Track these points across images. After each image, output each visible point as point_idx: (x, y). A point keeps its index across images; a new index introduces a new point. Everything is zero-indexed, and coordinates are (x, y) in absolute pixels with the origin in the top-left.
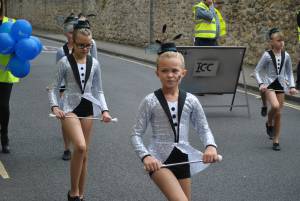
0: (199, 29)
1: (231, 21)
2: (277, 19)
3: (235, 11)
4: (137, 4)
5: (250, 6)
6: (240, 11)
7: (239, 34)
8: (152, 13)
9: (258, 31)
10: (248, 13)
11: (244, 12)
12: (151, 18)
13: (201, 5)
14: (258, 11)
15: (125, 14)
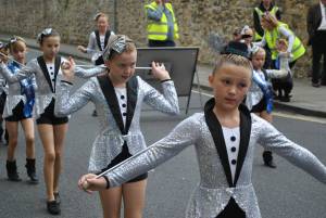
0: (150, 31)
1: (197, 20)
2: (243, 18)
3: (201, 9)
4: (101, 4)
5: (215, 4)
6: (206, 10)
7: (205, 34)
8: (116, 13)
9: (225, 30)
10: (214, 11)
11: (210, 10)
12: (116, 18)
13: (152, 5)
14: (224, 9)
15: (89, 14)
